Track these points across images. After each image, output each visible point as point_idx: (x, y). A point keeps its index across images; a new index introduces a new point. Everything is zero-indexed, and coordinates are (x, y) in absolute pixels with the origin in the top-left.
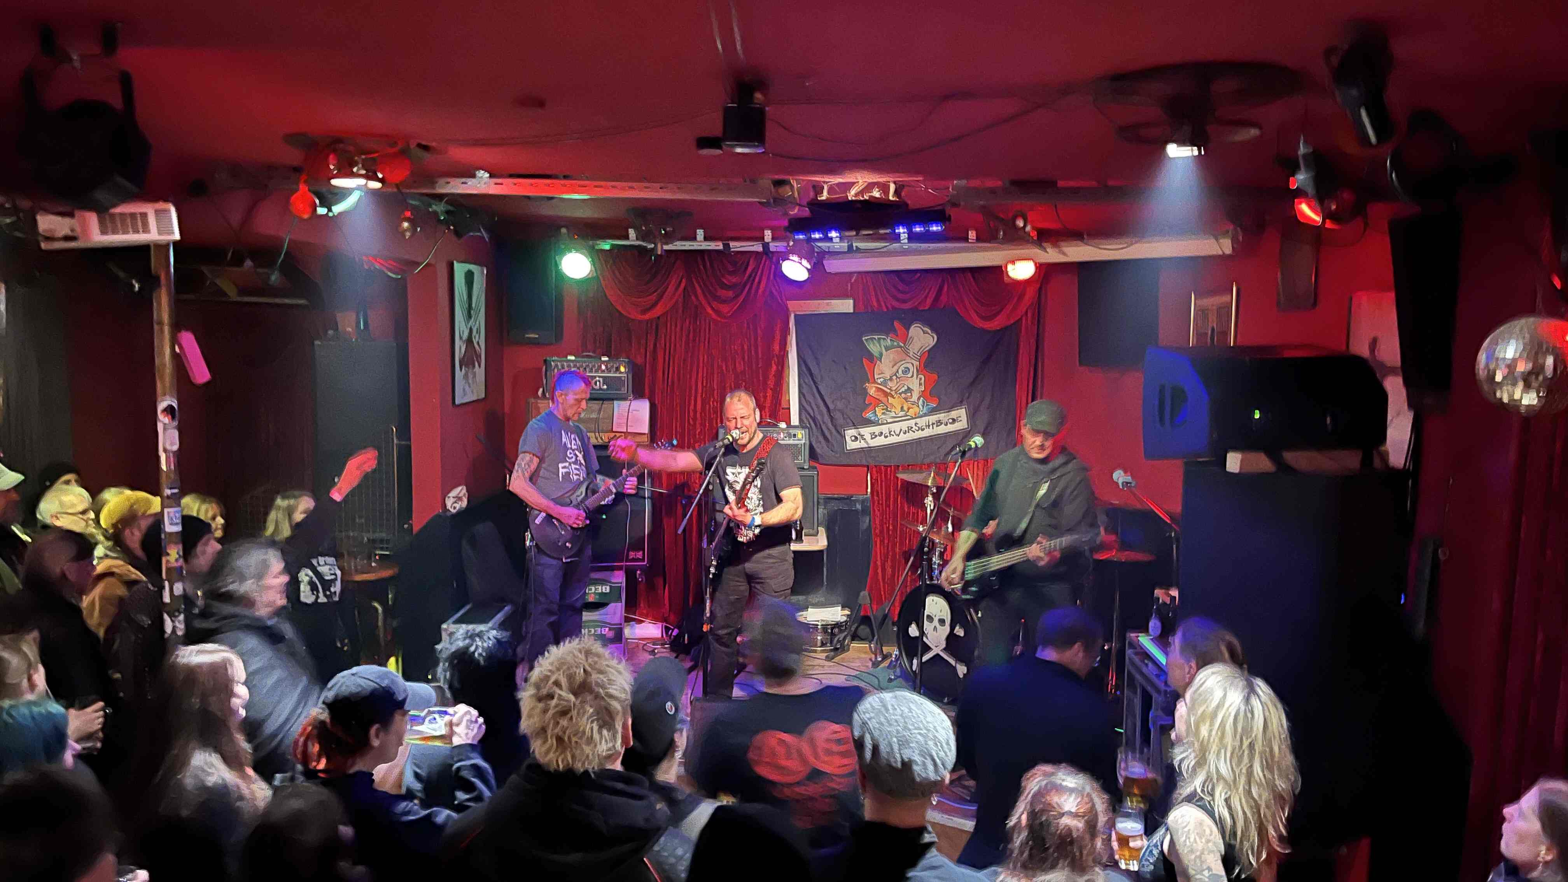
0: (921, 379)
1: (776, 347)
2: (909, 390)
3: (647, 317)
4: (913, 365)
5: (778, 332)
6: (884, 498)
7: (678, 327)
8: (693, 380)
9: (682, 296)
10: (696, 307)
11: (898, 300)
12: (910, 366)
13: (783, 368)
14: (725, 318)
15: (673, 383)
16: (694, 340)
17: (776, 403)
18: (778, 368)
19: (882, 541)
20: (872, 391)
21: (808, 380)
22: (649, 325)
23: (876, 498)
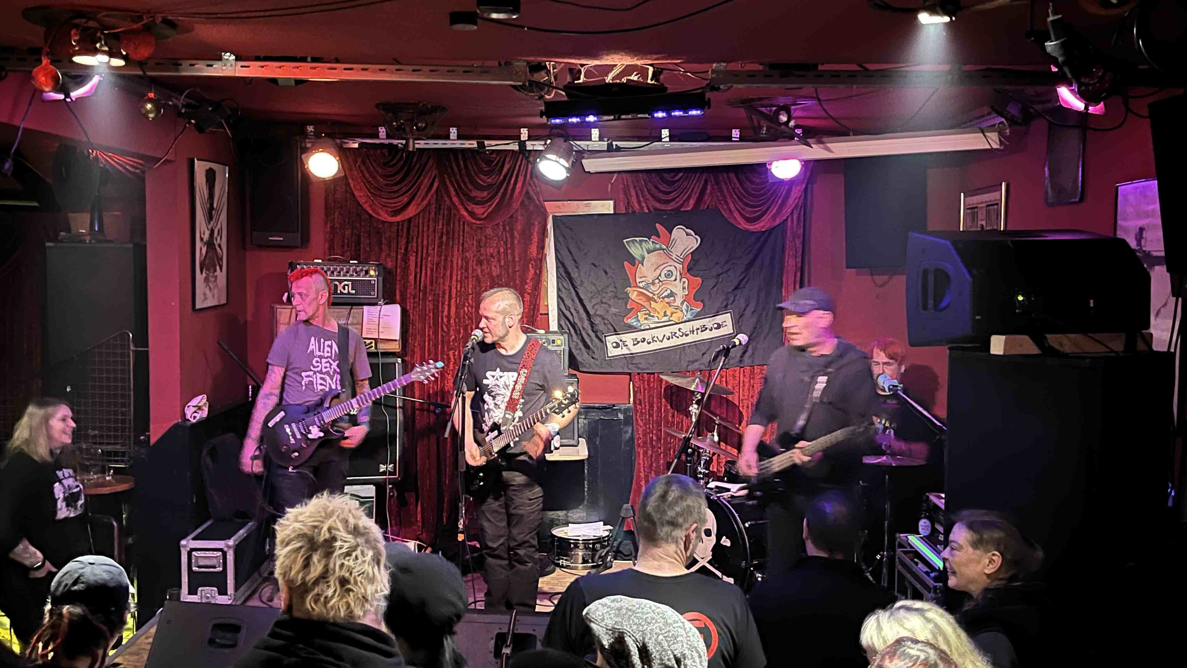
0: (684, 283)
1: (533, 250)
2: (672, 294)
3: (398, 218)
4: (676, 268)
5: (535, 234)
6: (647, 408)
7: (431, 229)
8: (447, 284)
9: (435, 197)
10: (450, 210)
11: (659, 201)
12: (672, 269)
13: (541, 272)
14: (480, 219)
15: (425, 287)
16: (447, 244)
17: (534, 308)
18: (535, 272)
19: (645, 453)
20: (633, 296)
21: (567, 284)
22: (400, 227)
23: (639, 407)
